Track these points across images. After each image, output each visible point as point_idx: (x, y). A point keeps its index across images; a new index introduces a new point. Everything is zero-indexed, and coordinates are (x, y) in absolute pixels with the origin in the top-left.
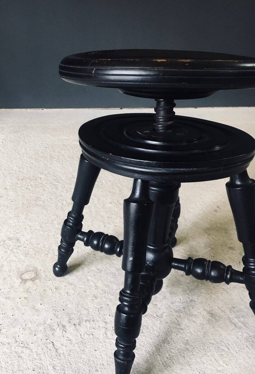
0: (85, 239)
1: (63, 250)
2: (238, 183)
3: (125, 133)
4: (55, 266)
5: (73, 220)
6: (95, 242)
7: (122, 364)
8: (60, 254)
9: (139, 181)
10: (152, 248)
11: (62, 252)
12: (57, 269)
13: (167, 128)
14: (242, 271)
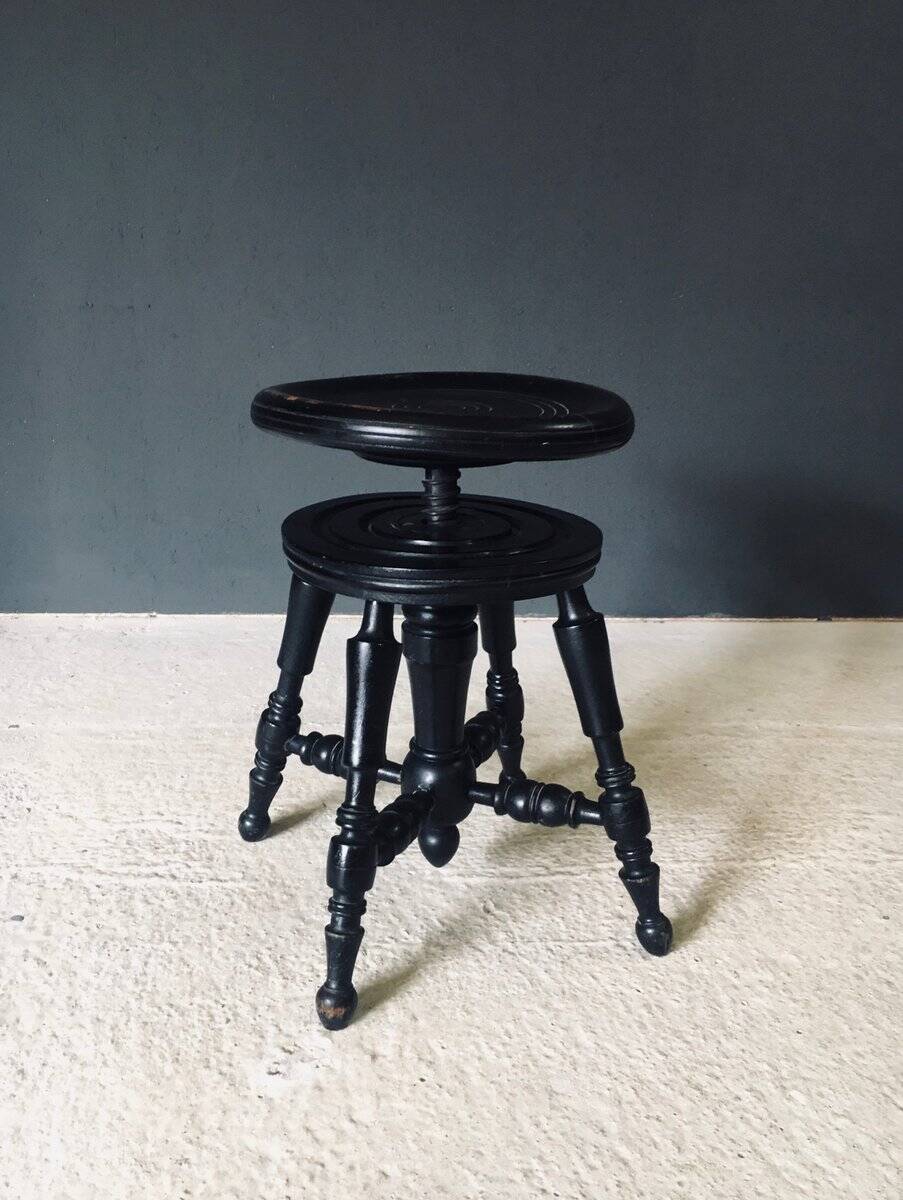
0: (303, 749)
1: (261, 778)
2: (573, 616)
3: (370, 527)
4: (243, 818)
5: (279, 709)
6: (324, 755)
7: (338, 939)
8: (254, 787)
9: (375, 603)
10: (430, 756)
11: (258, 780)
12: (248, 824)
13: (444, 517)
14: (597, 800)
